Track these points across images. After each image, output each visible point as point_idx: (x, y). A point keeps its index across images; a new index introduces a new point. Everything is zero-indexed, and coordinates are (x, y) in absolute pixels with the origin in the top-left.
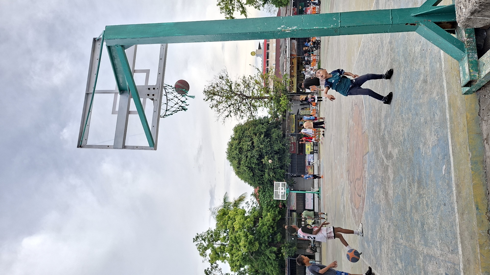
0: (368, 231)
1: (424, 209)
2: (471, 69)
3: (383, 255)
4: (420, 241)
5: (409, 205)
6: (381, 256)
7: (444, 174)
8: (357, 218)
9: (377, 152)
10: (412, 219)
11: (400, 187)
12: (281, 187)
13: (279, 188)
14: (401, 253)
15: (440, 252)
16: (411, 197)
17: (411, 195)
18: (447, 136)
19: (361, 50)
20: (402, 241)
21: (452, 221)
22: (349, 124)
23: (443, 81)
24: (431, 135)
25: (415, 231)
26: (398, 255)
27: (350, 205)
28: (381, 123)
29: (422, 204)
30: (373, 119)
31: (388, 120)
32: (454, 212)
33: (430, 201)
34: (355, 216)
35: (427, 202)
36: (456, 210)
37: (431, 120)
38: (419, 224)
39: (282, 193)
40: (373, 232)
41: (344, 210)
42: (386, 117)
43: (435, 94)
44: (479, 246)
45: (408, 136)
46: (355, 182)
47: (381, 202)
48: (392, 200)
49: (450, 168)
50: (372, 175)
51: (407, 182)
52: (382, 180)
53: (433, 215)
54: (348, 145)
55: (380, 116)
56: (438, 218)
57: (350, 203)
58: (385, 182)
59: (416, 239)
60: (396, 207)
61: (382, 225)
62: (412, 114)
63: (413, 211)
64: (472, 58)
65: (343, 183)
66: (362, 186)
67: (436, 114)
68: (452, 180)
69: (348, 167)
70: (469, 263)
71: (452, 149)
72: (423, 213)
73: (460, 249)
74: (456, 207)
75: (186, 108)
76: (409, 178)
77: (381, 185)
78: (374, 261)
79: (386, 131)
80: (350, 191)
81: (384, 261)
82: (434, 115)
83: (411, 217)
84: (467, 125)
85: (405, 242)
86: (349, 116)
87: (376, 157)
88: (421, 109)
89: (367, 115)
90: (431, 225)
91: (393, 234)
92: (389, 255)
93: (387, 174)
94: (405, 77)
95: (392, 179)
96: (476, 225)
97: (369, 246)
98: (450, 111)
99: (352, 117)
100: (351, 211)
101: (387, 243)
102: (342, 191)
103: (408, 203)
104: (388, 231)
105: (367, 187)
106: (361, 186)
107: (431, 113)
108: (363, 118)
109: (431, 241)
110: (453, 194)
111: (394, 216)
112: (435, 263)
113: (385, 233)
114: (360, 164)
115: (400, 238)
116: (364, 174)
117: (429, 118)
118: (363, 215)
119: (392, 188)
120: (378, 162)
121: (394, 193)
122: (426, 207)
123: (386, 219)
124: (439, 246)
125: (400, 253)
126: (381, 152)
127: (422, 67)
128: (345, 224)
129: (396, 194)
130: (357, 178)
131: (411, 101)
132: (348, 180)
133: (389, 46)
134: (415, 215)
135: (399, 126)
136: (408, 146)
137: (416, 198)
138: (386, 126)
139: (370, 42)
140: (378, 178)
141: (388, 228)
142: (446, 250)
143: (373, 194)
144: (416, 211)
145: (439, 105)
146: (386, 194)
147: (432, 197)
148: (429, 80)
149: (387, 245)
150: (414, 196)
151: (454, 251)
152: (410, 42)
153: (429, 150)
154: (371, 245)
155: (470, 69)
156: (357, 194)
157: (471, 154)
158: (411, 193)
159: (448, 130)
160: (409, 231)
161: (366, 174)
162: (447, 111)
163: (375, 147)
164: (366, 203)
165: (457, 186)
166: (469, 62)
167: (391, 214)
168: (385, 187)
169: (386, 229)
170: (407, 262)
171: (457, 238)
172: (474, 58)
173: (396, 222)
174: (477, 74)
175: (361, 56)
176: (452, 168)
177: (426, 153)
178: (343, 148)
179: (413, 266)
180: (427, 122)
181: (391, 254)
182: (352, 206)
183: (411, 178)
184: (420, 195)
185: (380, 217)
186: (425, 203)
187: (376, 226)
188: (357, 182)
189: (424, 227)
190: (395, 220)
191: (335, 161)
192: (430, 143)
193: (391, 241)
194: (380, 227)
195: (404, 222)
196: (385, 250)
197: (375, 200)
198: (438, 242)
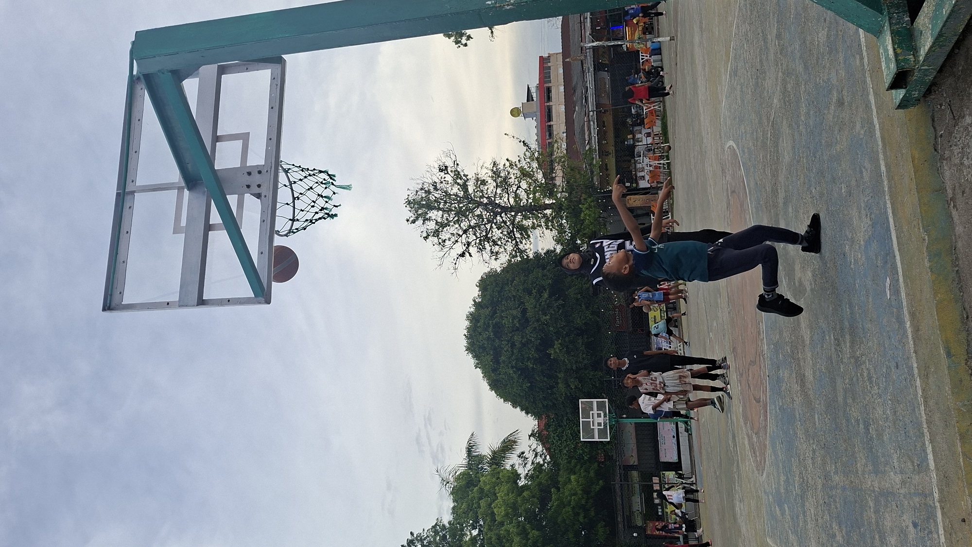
0: (779, 479)
1: (866, 390)
2: (898, 48)
3: (809, 526)
4: (866, 465)
5: (841, 390)
6: (805, 527)
7: (889, 298)
8: (758, 455)
10: (848, 421)
11: (823, 355)
12: (595, 412)
13: (591, 413)
14: (838, 506)
15: (900, 477)
16: (842, 371)
17: (842, 367)
18: (886, 212)
19: (731, 68)
20: (836, 478)
21: (912, 399)
23: (868, 95)
24: (860, 217)
25: (856, 446)
26: (834, 513)
27: (744, 428)
29: (861, 379)
30: (765, 216)
31: (790, 210)
32: (913, 376)
33: (873, 367)
34: (754, 453)
36: (916, 371)
37: (858, 186)
38: (861, 426)
39: (599, 425)
40: (787, 476)
41: (735, 445)
42: (786, 203)
43: (858, 126)
44: (959, 438)
46: (747, 371)
47: (795, 402)
48: (813, 390)
49: (898, 280)
50: (774, 345)
51: (833, 338)
52: (792, 351)
53: (880, 397)
54: (729, 289)
56: (889, 402)
57: (743, 424)
58: (798, 353)
59: (859, 466)
60: (820, 404)
61: (802, 453)
62: (827, 183)
63: (848, 402)
64: (898, 23)
66: (761, 376)
67: (864, 170)
68: (903, 306)
69: (733, 340)
70: (948, 485)
71: (897, 238)
72: (865, 399)
73: (930, 457)
74: (915, 365)
75: (334, 213)
76: (834, 329)
77: (791, 362)
80: (740, 398)
82: (861, 172)
83: (846, 415)
84: (915, 175)
85: (842, 478)
88: (840, 165)
89: (754, 210)
90: (880, 422)
91: (822, 468)
92: (820, 521)
93: (799, 333)
94: (808, 105)
95: (808, 342)
96: (950, 392)
97: (783, 514)
98: (885, 153)
99: (730, 223)
100: (746, 442)
101: (814, 495)
103: (840, 386)
104: (813, 464)
105: (769, 376)
106: (758, 378)
107: (855, 168)
108: (748, 220)
109: (884, 459)
110: (907, 337)
111: (820, 426)
112: (894, 507)
113: (808, 471)
114: (752, 326)
115: (834, 473)
116: (760, 347)
117: (853, 183)
118: (768, 443)
119: (811, 362)
121: (814, 372)
123: (806, 439)
124: (896, 464)
125: (837, 508)
127: (833, 74)
128: (738, 477)
129: (818, 374)
130: (751, 361)
131: (822, 155)
132: (736, 372)
133: (777, 44)
134: (853, 410)
137: (850, 369)
139: (745, 45)
140: (785, 348)
141: (812, 458)
142: (909, 469)
143: (780, 388)
144: (854, 400)
145: (867, 147)
146: (802, 379)
147: (876, 357)
148: (847, 100)
149: (814, 497)
150: (847, 367)
151: (921, 467)
152: (810, 24)
153: (861, 253)
154: (786, 509)
155: (896, 46)
156: (753, 398)
157: (926, 238)
158: (842, 362)
159: (887, 197)
160: (846, 450)
161: (764, 346)
162: (881, 156)
164: (771, 413)
165: (912, 315)
166: (892, 32)
167: (814, 423)
168: (799, 365)
169: (809, 462)
170: (849, 523)
171: (923, 433)
172: (902, 24)
173: (823, 437)
174: (912, 56)
175: (733, 81)
176: (901, 279)
177: (856, 262)
179: (860, 529)
180: (852, 192)
181: (822, 518)
182: (747, 431)
183: (838, 328)
184: (857, 359)
185: (797, 437)
186: (865, 374)
187: (791, 461)
188: (750, 370)
189: (869, 430)
190: (822, 435)
191: (709, 335)
192: (861, 237)
193: (820, 487)
194: (799, 460)
195: (836, 433)
196: (812, 510)
197: (784, 400)
198: (895, 456)
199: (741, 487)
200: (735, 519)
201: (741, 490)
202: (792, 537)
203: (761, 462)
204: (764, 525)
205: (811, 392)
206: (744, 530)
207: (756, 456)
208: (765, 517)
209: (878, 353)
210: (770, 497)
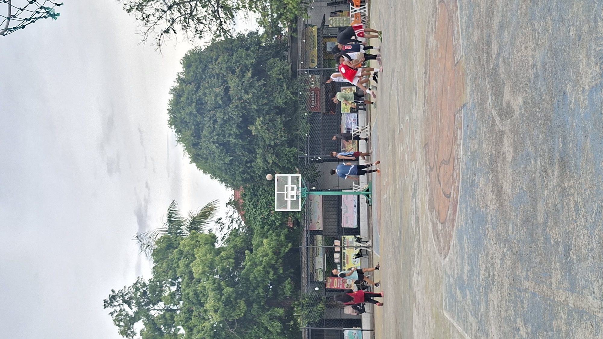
0: (463, 267)
1: (571, 219)
3: (491, 314)
4: (562, 282)
5: (542, 211)
6: (487, 314)
8: (442, 241)
9: (481, 103)
10: (547, 240)
11: (526, 176)
12: (289, 185)
13: (286, 186)
14: (525, 306)
16: (545, 195)
17: (546, 191)
20: (526, 284)
22: (427, 45)
24: (588, 64)
25: (553, 263)
26: (520, 311)
27: (429, 215)
28: (491, 42)
29: (566, 207)
30: (475, 34)
31: (506, 34)
33: (582, 201)
34: (438, 238)
35: (576, 205)
37: (590, 33)
38: (561, 248)
39: (292, 197)
40: (472, 268)
41: (418, 226)
42: (501, 27)
45: (544, 67)
46: (438, 168)
47: (488, 208)
48: (510, 202)
50: (471, 152)
51: (539, 163)
52: (491, 163)
53: (587, 229)
54: (427, 91)
55: (489, 26)
56: (597, 236)
57: (428, 211)
58: (497, 166)
59: (553, 280)
60: (517, 216)
61: (490, 252)
62: (553, 21)
63: (549, 223)
65: (416, 171)
66: (453, 176)
67: (599, 20)
69: (425, 137)
72: (568, 226)
75: (55, 13)
76: (543, 156)
77: (488, 173)
78: (474, 325)
79: (501, 59)
80: (428, 188)
81: (492, 325)
82: (596, 21)
83: (545, 234)
85: (533, 285)
86: (428, 28)
87: (479, 114)
88: (572, 8)
89: (464, 25)
90: (583, 250)
91: (511, 270)
92: (503, 313)
93: (501, 149)
95: (510, 159)
97: (464, 296)
99: (434, 30)
100: (430, 227)
101: (499, 289)
102: (413, 187)
104: (502, 264)
105: (463, 178)
106: (450, 176)
107: (590, 16)
108: (455, 32)
109: (583, 282)
111: (513, 235)
112: (589, 325)
113: (495, 268)
114: (449, 130)
115: (525, 278)
116: (456, 151)
117: (585, 29)
118: (454, 234)
119: (511, 178)
120: (483, 126)
121: (513, 187)
122: (574, 214)
123: (497, 241)
124: (596, 291)
125: (523, 307)
126: (491, 104)
128: (418, 254)
129: (517, 190)
130: (444, 160)
132: (426, 165)
134: (554, 231)
135: (526, 47)
136: (542, 90)
137: (556, 196)
138: (500, 48)
140: (484, 158)
141: (501, 259)
143: (474, 192)
144: (556, 223)
146: (499, 191)
147: (587, 193)
149: (499, 292)
150: (552, 193)
153: (584, 96)
154: (468, 293)
156: (442, 192)
158: (547, 187)
160: (541, 263)
161: (459, 151)
163: (479, 94)
164: (460, 210)
167: (508, 231)
168: (497, 177)
169: (497, 262)
170: (536, 324)
173: (516, 245)
177: (577, 103)
178: (416, 98)
179: (547, 332)
180: (582, 37)
181: (506, 311)
182: (433, 218)
183: (547, 156)
184: (564, 190)
185: (487, 237)
186: (572, 205)
187: (478, 256)
188: (442, 167)
189: (569, 254)
190: (515, 243)
191: (400, 126)
192: (586, 82)
193: (507, 285)
194: (487, 257)
195: (531, 245)
196: (495, 301)
197: (476, 203)
198: (596, 285)
199: (420, 262)
200: (411, 287)
201: (420, 265)
202: (471, 318)
203: (444, 248)
204: (442, 300)
205: (508, 205)
206: (419, 297)
207: (439, 242)
208: (444, 294)
209: (589, 190)
210: (451, 279)
